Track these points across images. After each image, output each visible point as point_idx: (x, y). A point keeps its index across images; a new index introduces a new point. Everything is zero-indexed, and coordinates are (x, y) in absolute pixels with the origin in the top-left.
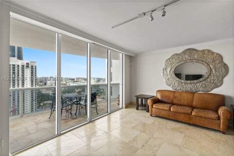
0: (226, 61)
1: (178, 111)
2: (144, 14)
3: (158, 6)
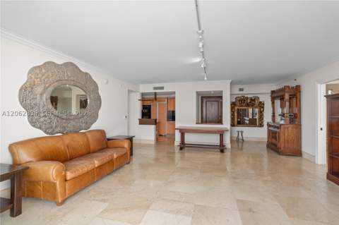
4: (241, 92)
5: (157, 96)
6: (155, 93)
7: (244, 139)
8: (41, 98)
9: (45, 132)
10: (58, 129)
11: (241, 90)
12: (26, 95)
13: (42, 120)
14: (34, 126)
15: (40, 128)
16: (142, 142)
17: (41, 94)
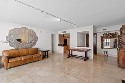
0: (37, 35)
1: (27, 58)
2: (39, 10)
3: (41, 9)
4: (105, 31)
5: (64, 36)
6: (63, 34)
7: (108, 55)
8: (13, 38)
9: (15, 48)
10: (19, 47)
11: (104, 30)
12: (8, 38)
13: (14, 45)
14: (11, 46)
15: (13, 47)
16: (59, 53)
17: (13, 37)
